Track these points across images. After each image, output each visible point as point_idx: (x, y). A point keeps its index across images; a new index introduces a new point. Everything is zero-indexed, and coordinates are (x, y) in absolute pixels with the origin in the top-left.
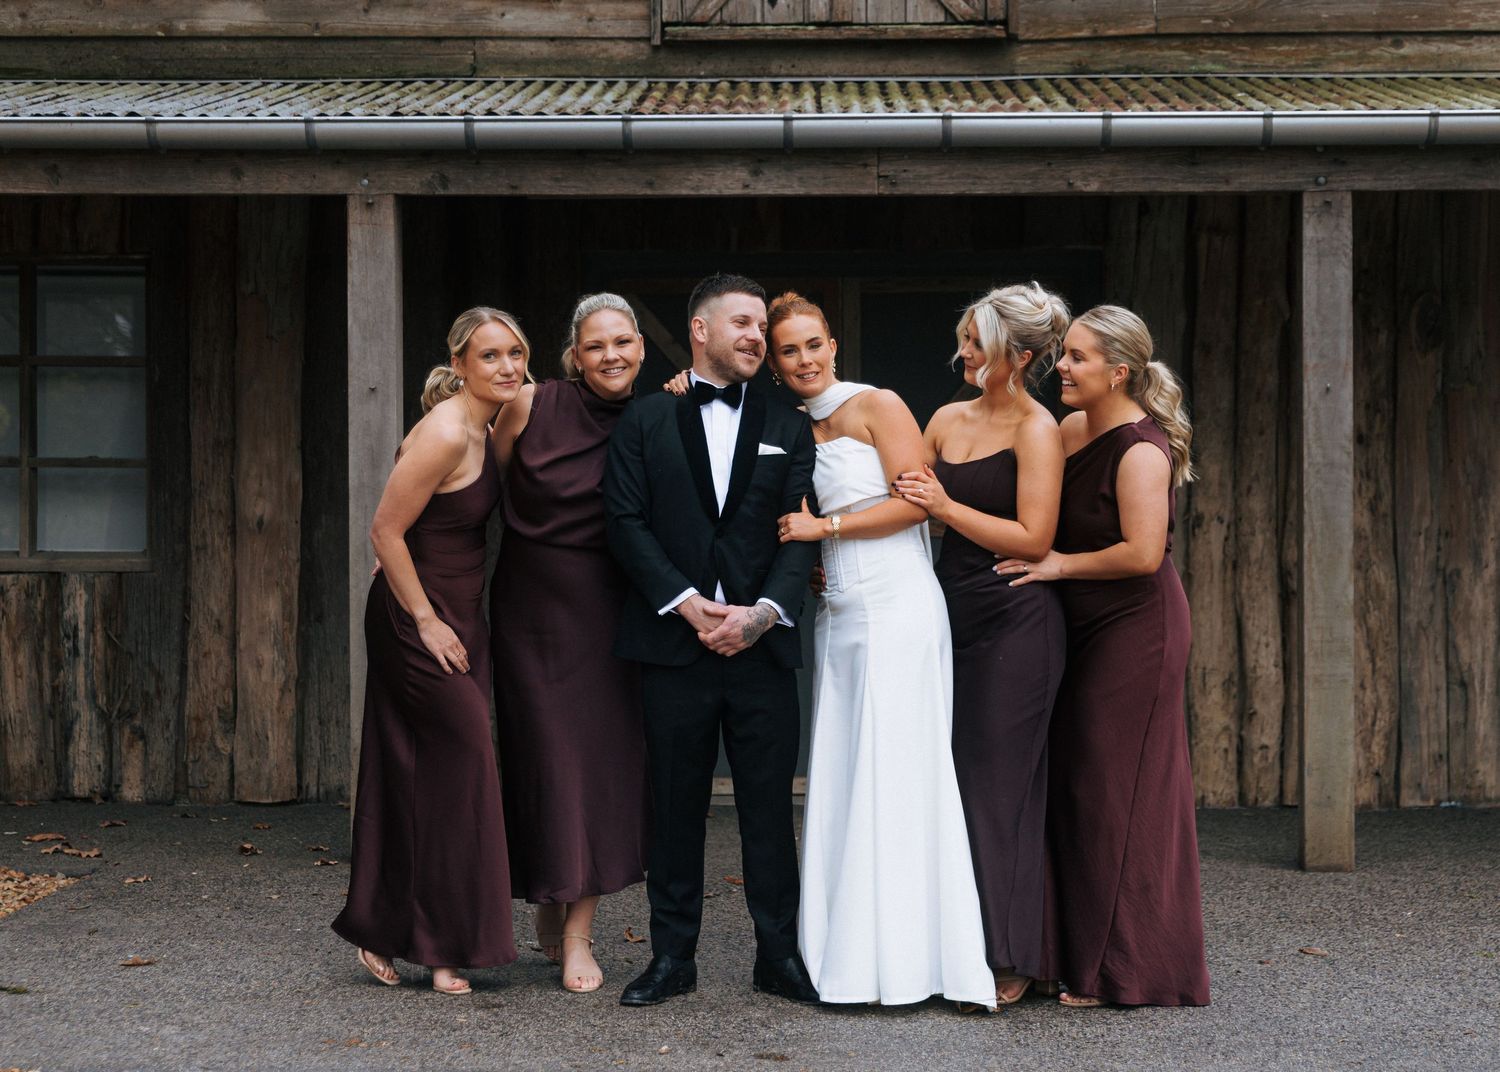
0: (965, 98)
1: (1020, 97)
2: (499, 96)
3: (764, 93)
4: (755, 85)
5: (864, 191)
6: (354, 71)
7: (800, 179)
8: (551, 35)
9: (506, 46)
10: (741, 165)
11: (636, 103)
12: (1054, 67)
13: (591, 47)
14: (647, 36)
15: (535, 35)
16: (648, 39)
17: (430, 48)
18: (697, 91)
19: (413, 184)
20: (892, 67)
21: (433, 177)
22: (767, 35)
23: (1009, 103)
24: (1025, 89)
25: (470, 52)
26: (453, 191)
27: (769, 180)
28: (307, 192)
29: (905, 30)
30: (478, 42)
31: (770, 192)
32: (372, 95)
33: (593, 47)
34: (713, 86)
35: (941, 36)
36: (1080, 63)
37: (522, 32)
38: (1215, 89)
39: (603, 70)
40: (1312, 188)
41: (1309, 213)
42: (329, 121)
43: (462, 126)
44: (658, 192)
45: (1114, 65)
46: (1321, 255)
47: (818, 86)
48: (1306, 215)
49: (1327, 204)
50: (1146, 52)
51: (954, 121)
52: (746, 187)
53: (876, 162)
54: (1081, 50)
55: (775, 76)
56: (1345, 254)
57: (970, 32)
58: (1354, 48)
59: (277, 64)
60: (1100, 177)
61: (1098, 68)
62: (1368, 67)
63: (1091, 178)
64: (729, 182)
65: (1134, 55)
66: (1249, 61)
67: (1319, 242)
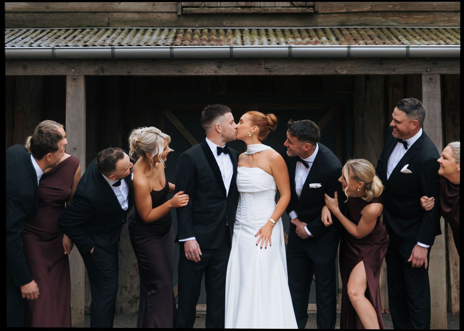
0: (298, 37)
1: (318, 37)
2: (121, 36)
3: (222, 35)
4: (217, 30)
5: (260, 74)
6: (62, 25)
7: (236, 69)
8: (139, 11)
9: (121, 15)
10: (214, 64)
11: (173, 39)
12: (332, 23)
13: (154, 15)
14: (176, 11)
15: (132, 11)
16: (176, 12)
17: (91, 16)
18: (196, 34)
19: (91, 71)
20: (271, 23)
21: (98, 68)
22: (222, 11)
23: (314, 40)
24: (321, 33)
25: (107, 17)
26: (106, 74)
27: (225, 70)
28: (52, 74)
29: (275, 9)
30: (110, 14)
31: (225, 74)
32: (72, 36)
33: (155, 16)
34: (202, 31)
35: (289, 11)
36: (342, 22)
37: (127, 10)
38: (392, 33)
39: (158, 24)
40: (425, 73)
41: (424, 82)
42: (61, 48)
43: (110, 50)
44: (183, 74)
45: (355, 23)
46: (429, 98)
47: (242, 31)
48: (423, 83)
49: (431, 79)
50: (368, 18)
51: (293, 49)
52: (216, 72)
53: (264, 63)
54: (343, 17)
55: (225, 27)
56: (438, 97)
57: (300, 10)
58: (446, 17)
59: (32, 22)
60: (347, 69)
61: (349, 24)
62: (452, 24)
63: (344, 69)
64: (209, 70)
65: (363, 19)
66: (407, 21)
67: (428, 93)
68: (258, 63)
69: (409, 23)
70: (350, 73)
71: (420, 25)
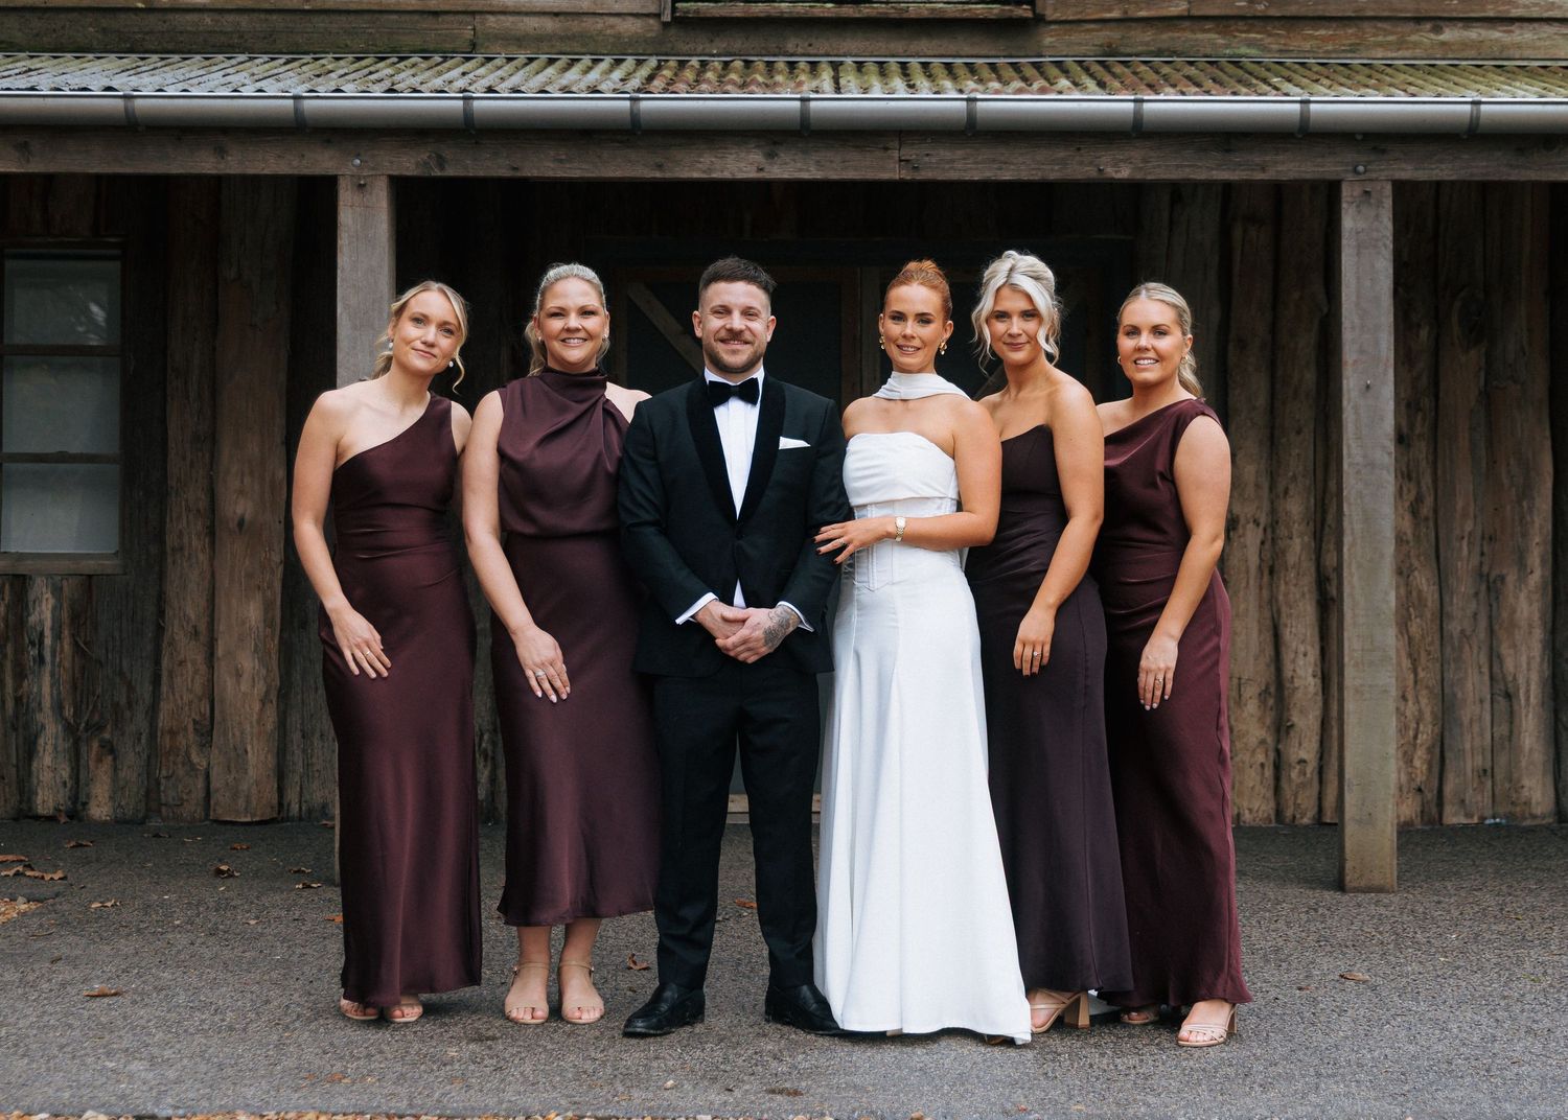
0: (990, 80)
1: (1047, 79)
2: (500, 73)
3: (779, 73)
4: (770, 64)
5: (885, 176)
6: (347, 45)
7: (818, 162)
8: (556, 10)
9: (508, 22)
10: (757, 147)
11: (644, 81)
12: (1083, 49)
13: (597, 23)
14: (657, 12)
15: (538, 10)
16: (658, 16)
17: (427, 23)
18: (709, 70)
19: (408, 165)
20: (915, 46)
21: (429, 157)
22: (782, 12)
23: (1036, 86)
24: (1053, 71)
25: (470, 27)
26: (450, 172)
27: (786, 164)
28: (296, 172)
29: (927, 9)
30: (477, 17)
31: (786, 176)
32: (366, 71)
33: (599, 24)
34: (726, 64)
35: (965, 15)
36: (1109, 46)
37: (524, 6)
38: (1251, 74)
39: (609, 47)
40: (1350, 177)
41: (1348, 202)
42: (318, 97)
43: (460, 103)
44: (668, 175)
45: (1145, 48)
46: (1360, 247)
47: (836, 66)
48: (1344, 205)
49: (1367, 193)
50: (1177, 35)
51: (979, 104)
52: (761, 170)
53: (897, 145)
54: (1111, 31)
55: (792, 55)
56: (1385, 246)
57: (995, 11)
58: (1392, 33)
59: (265, 38)
60: (1131, 163)
61: (1129, 50)
62: (1407, 54)
63: (1121, 164)
64: (742, 165)
65: (1166, 38)
66: (1285, 45)
67: (1358, 233)
68: (881, 146)
69: (1291, 48)
70: (1139, 176)
71: (1320, 56)
